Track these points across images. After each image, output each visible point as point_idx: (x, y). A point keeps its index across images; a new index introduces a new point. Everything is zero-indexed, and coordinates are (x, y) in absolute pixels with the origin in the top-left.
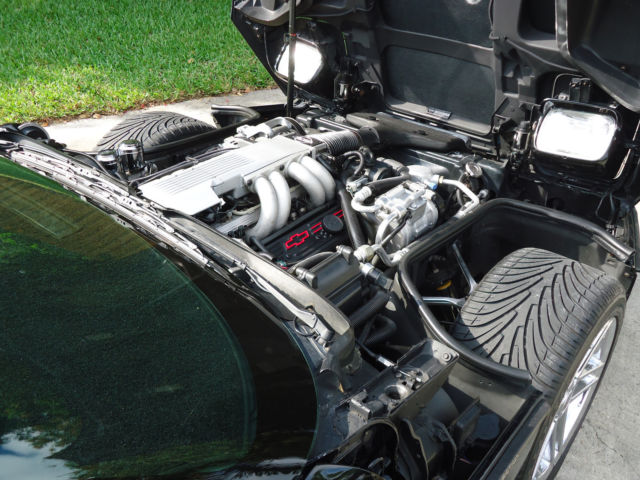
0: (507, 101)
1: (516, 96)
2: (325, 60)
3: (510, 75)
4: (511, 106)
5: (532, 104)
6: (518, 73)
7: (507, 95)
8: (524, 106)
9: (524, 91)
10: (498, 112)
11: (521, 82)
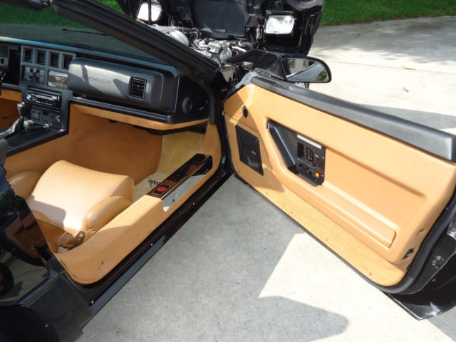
0: (251, 17)
1: (254, 15)
2: (163, 8)
3: (250, 5)
4: (252, 20)
5: (261, 17)
6: (254, 4)
7: (250, 15)
8: (258, 19)
9: (257, 11)
10: (247, 24)
11: (255, 8)
